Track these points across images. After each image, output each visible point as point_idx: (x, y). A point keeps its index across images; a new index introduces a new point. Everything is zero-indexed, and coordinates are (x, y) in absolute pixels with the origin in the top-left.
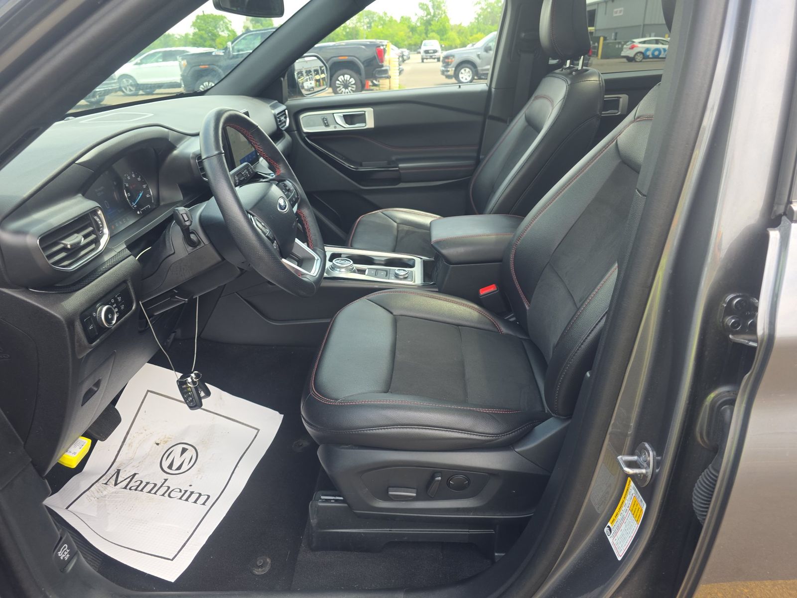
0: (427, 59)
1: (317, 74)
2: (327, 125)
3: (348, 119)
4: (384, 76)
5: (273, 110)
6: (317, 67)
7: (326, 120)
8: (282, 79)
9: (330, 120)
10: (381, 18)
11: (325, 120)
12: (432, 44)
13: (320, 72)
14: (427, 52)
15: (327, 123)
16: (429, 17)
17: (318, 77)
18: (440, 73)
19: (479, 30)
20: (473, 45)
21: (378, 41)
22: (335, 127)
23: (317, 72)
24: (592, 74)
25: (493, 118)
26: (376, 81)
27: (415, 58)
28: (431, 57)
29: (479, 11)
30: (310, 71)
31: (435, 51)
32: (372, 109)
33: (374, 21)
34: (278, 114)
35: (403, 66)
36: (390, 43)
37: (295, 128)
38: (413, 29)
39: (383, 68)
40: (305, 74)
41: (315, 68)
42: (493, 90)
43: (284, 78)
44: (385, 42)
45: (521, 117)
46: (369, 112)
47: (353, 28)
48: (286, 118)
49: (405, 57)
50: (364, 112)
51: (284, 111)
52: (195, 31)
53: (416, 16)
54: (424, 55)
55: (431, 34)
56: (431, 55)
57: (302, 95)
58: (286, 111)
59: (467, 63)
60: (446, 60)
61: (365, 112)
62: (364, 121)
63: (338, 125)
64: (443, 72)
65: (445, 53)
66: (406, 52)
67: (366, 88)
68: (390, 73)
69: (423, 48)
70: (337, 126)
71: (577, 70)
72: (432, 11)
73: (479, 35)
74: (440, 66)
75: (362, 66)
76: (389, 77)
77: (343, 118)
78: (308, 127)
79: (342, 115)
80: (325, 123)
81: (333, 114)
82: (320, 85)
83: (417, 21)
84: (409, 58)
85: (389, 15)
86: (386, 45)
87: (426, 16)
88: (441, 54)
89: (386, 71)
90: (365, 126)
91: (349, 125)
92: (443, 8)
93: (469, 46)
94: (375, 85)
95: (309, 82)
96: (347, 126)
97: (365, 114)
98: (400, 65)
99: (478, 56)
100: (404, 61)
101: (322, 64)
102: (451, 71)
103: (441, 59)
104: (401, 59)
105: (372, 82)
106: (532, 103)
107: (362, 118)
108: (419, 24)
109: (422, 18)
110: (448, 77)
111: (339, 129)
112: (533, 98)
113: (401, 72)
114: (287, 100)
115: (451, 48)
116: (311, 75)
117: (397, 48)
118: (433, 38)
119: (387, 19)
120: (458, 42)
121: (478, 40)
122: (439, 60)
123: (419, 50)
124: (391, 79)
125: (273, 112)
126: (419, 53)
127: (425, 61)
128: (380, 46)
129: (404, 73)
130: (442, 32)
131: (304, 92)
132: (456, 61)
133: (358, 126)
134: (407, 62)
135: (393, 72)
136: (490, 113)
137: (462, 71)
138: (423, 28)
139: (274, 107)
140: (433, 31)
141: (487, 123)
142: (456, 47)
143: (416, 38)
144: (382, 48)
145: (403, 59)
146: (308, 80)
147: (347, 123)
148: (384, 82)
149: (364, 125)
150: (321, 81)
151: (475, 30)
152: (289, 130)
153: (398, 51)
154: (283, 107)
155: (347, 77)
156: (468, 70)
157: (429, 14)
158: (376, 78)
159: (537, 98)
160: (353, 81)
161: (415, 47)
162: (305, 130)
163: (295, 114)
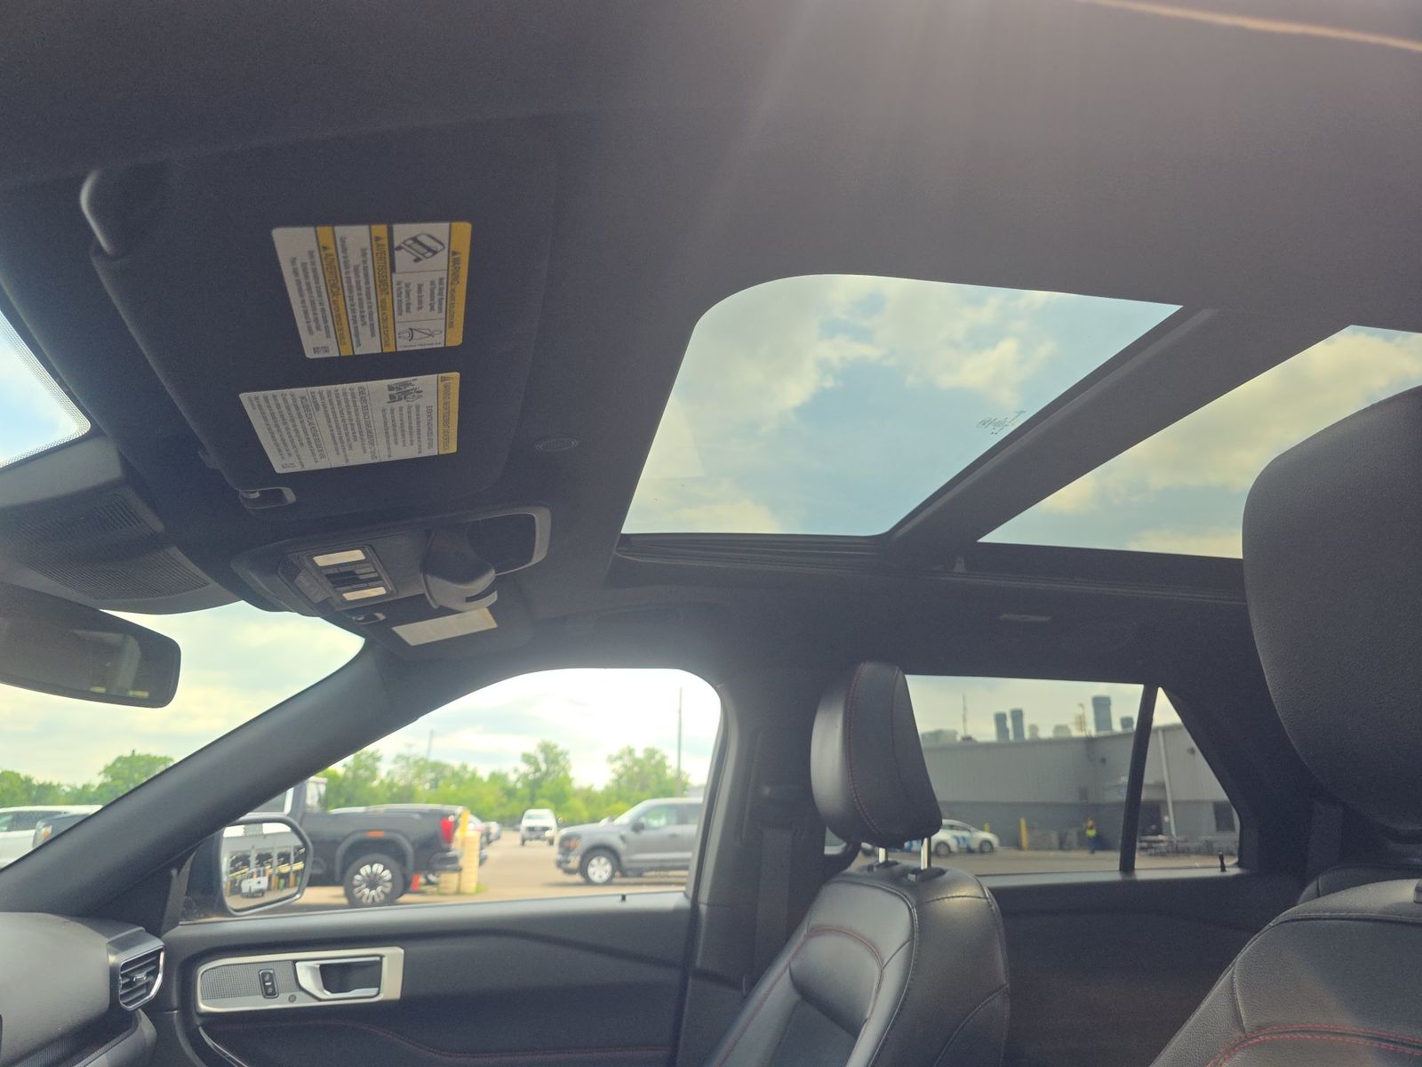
0: (531, 840)
1: (284, 863)
2: (270, 993)
3: (332, 976)
4: (449, 866)
5: (115, 953)
6: (290, 847)
7: (271, 979)
8: (174, 872)
9: (282, 979)
10: (455, 774)
11: (267, 978)
12: (542, 817)
13: (292, 858)
14: (531, 829)
15: (273, 986)
16: (538, 774)
17: (285, 869)
18: (553, 866)
19: (620, 798)
20: (612, 820)
21: (447, 808)
22: (293, 999)
23: (285, 858)
24: (957, 882)
25: (704, 975)
26: (434, 874)
27: (511, 839)
28: (538, 838)
29: (621, 770)
30: (269, 856)
31: (545, 829)
32: (402, 951)
33: (444, 778)
34: (126, 965)
35: (487, 851)
36: (468, 811)
37: (175, 1000)
38: (510, 793)
39: (450, 854)
40: (253, 861)
41: (284, 850)
42: (703, 908)
43: (179, 871)
44: (459, 809)
45: (779, 978)
46: (392, 959)
47: (405, 788)
48: (154, 973)
49: (492, 837)
50: (378, 959)
51: (157, 953)
52: (105, 781)
53: (515, 770)
54: (527, 835)
55: (539, 802)
56: (539, 833)
57: (223, 910)
58: (162, 955)
59: (601, 849)
60: (567, 844)
61: (381, 957)
62: (376, 982)
63: (302, 994)
64: (559, 864)
65: (564, 831)
66: (494, 827)
67: (411, 889)
68: (462, 862)
69: (526, 823)
70: (299, 995)
71: (917, 871)
72: (543, 767)
73: (620, 806)
74: (554, 852)
75: (409, 849)
76: (459, 870)
77: (319, 973)
78: (214, 997)
79: (316, 964)
80: (266, 988)
81: (295, 961)
82: (286, 886)
83: (518, 780)
84: (498, 838)
85: (470, 768)
86: (460, 816)
87: (535, 773)
88: (556, 833)
89: (455, 859)
90: (378, 993)
91: (332, 992)
92: (562, 763)
93: (604, 822)
94: (429, 883)
95: (255, 880)
96: (328, 995)
97: (380, 964)
98: (481, 848)
99: (623, 838)
100: (489, 842)
101: (299, 843)
102: (574, 862)
103: (557, 841)
104: (484, 839)
105: (426, 877)
106: (804, 943)
107: (370, 975)
108: (519, 785)
109: (526, 775)
110: (569, 872)
111: (303, 1002)
112: (804, 931)
113: (482, 861)
114: (177, 925)
115: (572, 823)
116: (271, 863)
117: (479, 821)
118: (542, 807)
119: (467, 776)
120: (585, 814)
121: (620, 813)
122: (551, 842)
123: (517, 826)
124: (463, 873)
125: (112, 959)
126: (518, 830)
127: (527, 842)
128: (448, 816)
129: (487, 863)
130: (559, 800)
131: (232, 902)
132: (582, 845)
133: (358, 995)
134: (495, 844)
135: (469, 862)
136: (698, 963)
137: (594, 861)
138: (527, 791)
139: (121, 946)
140: (543, 797)
141: (690, 987)
142: (581, 823)
143: (513, 807)
144: (451, 818)
145: (487, 839)
146: (255, 876)
147: (327, 986)
148: (449, 880)
149: (373, 991)
150: (292, 877)
151: (614, 799)
152: (154, 1009)
153: (481, 825)
154: (155, 944)
155: (378, 868)
156: (603, 860)
157: (538, 769)
158: (434, 871)
159: (817, 931)
160: (387, 875)
161: (511, 822)
162: (204, 1007)
163: (185, 964)
